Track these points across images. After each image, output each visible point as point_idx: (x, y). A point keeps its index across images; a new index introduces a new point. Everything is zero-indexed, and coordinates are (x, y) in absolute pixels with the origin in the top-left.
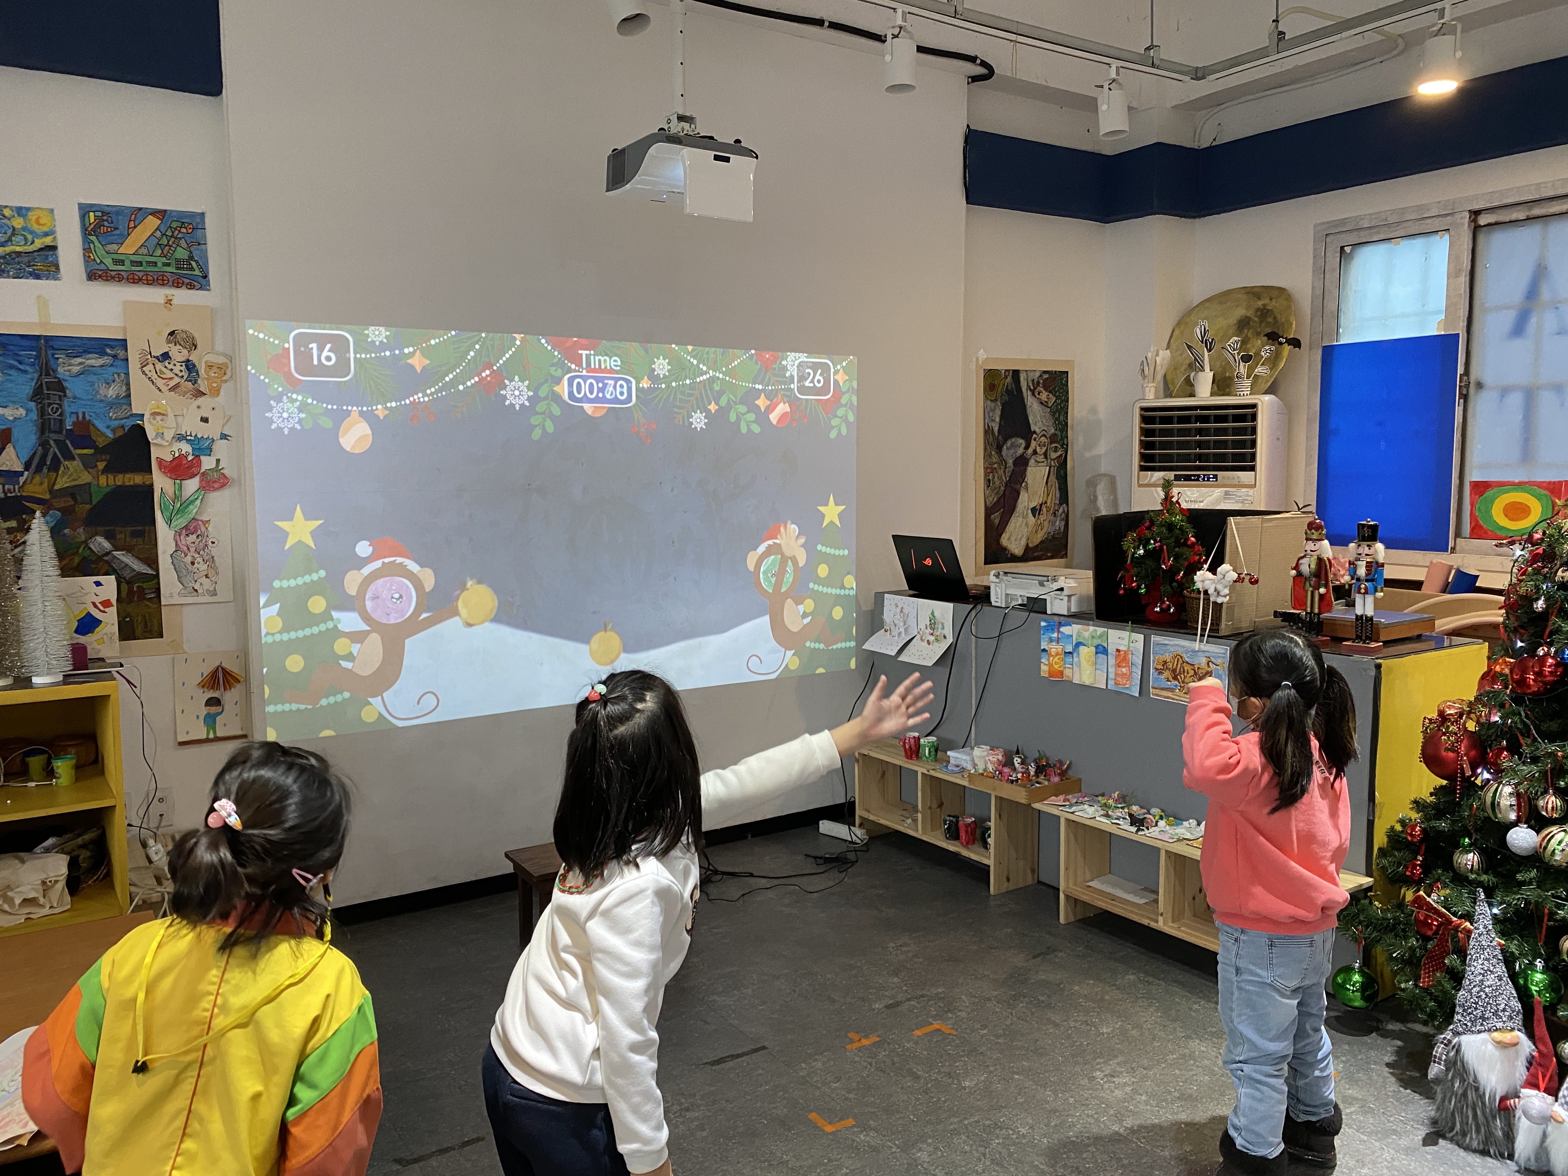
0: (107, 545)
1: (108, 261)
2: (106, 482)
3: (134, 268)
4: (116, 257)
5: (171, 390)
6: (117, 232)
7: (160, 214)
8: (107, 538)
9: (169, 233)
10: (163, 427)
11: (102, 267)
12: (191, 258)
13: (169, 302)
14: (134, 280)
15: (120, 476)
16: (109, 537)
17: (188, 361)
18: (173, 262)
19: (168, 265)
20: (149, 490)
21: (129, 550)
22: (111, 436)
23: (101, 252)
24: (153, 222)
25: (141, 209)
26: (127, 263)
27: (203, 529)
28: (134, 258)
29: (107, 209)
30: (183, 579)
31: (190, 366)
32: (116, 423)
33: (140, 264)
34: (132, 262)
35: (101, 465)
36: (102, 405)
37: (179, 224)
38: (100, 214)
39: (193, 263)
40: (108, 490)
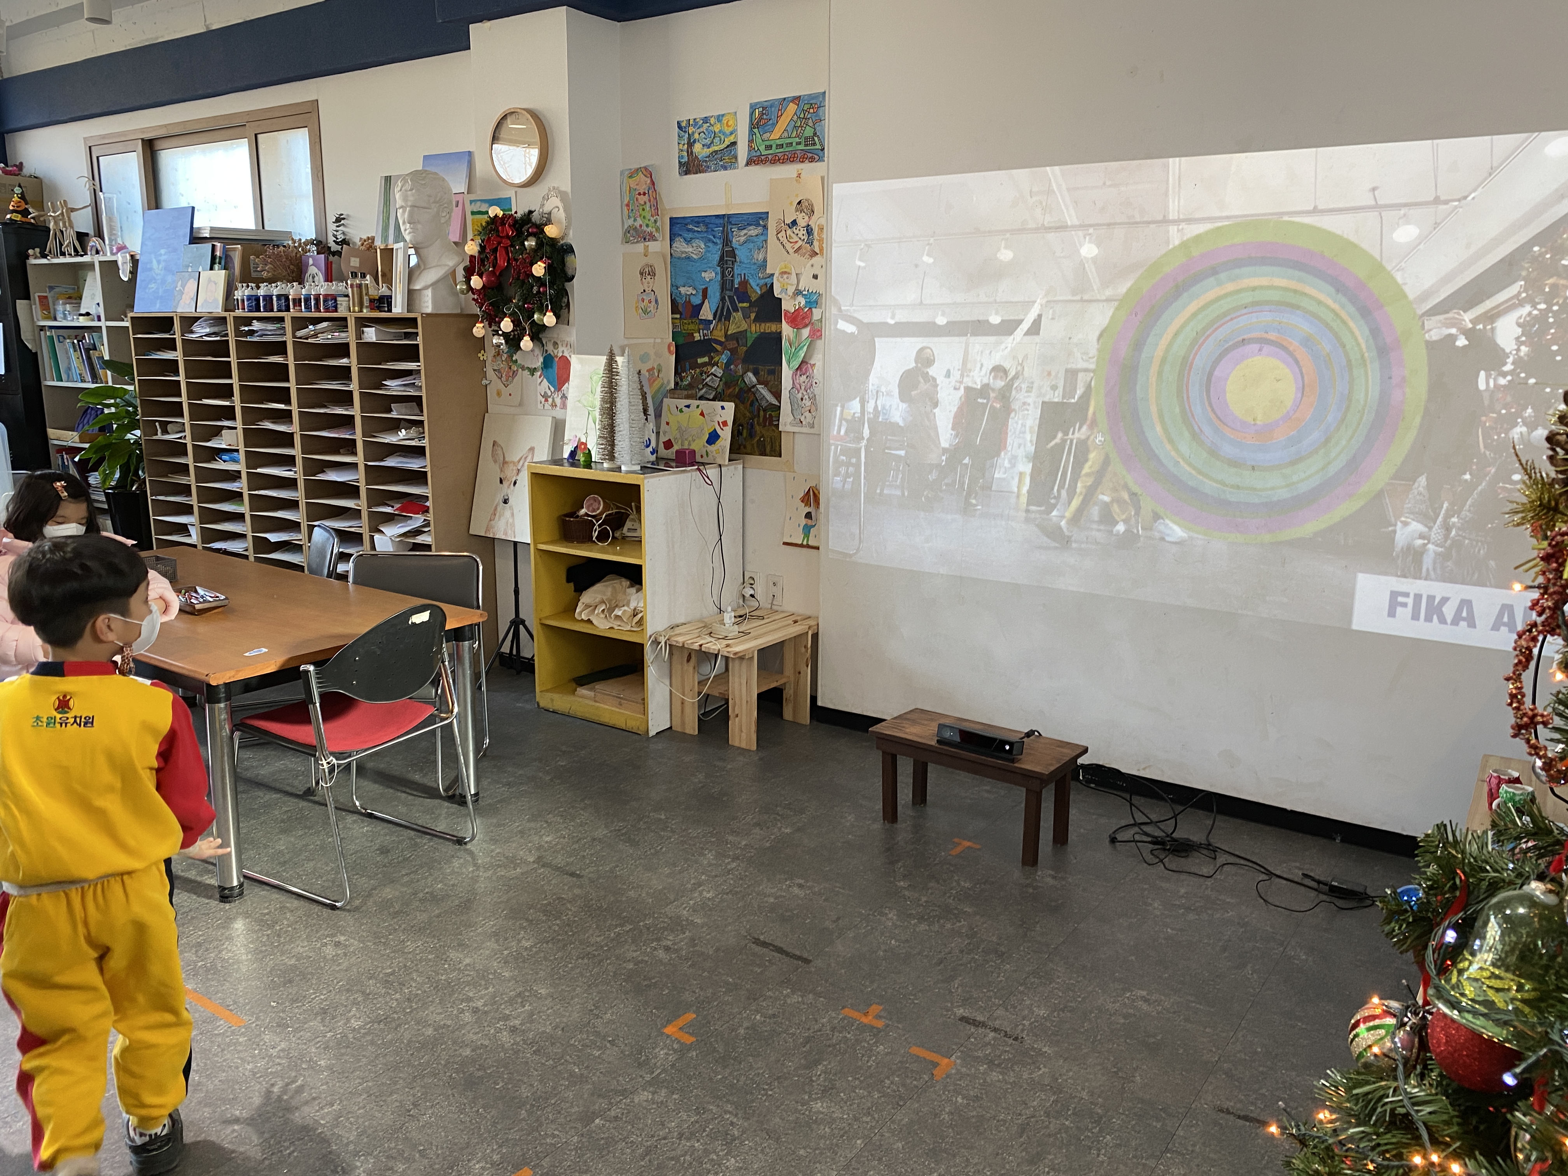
0: (754, 379)
1: (762, 148)
2: (756, 329)
3: (778, 151)
4: (767, 143)
5: (796, 252)
6: (771, 122)
7: (796, 99)
8: (754, 375)
9: (802, 116)
10: (788, 284)
11: (758, 154)
12: (815, 134)
13: (799, 176)
14: (775, 160)
15: (763, 325)
16: (756, 374)
17: (808, 225)
18: (803, 140)
19: (799, 143)
20: (778, 337)
21: (765, 384)
22: (759, 292)
23: (759, 140)
24: (792, 107)
25: (785, 99)
26: (774, 147)
27: (811, 371)
28: (779, 142)
29: (766, 104)
30: (794, 412)
31: (809, 231)
32: (762, 282)
33: (782, 146)
34: (777, 145)
35: (753, 316)
36: (755, 267)
37: (808, 106)
38: (761, 109)
39: (816, 139)
40: (755, 336)
